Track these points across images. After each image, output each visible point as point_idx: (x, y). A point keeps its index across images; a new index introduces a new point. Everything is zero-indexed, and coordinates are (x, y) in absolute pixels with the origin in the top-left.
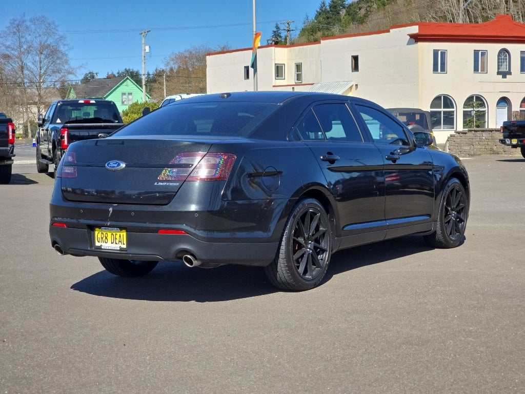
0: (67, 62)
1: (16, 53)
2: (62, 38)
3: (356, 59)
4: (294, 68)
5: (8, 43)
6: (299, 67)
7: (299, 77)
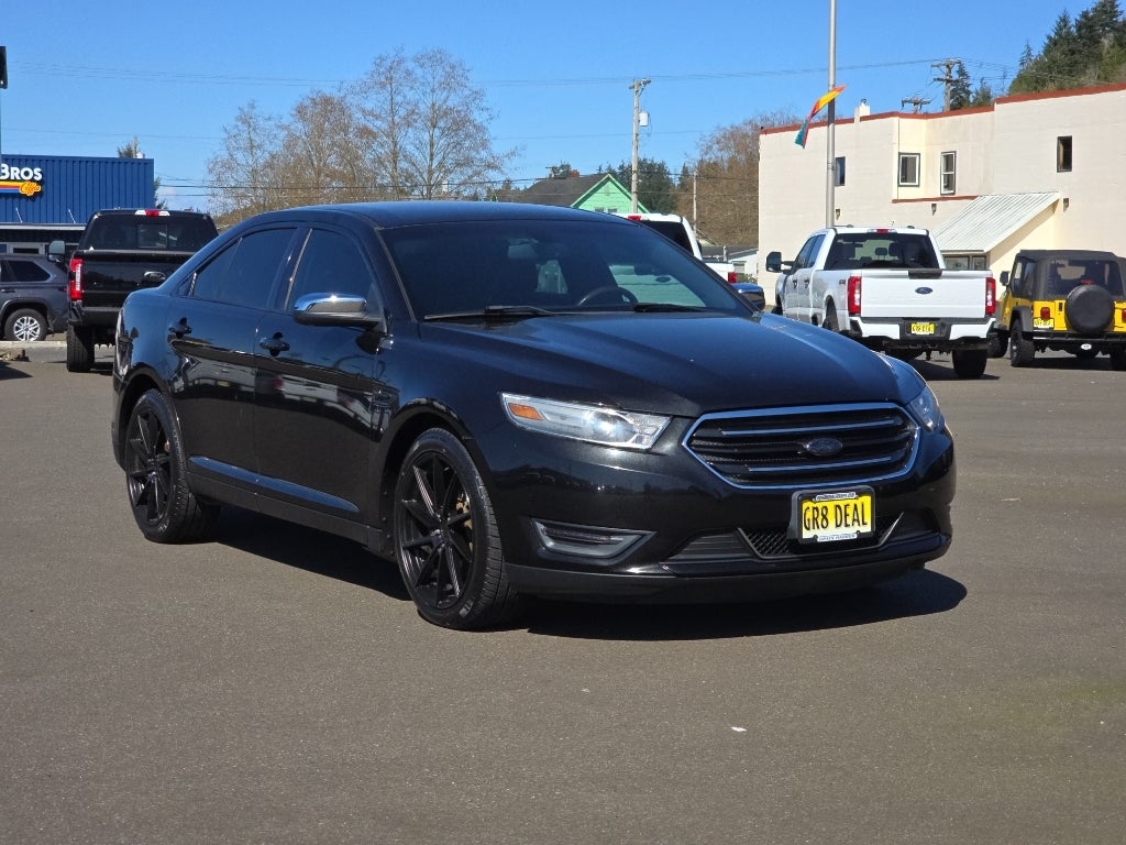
0: (484, 145)
1: (385, 126)
2: (477, 95)
3: (1066, 143)
4: (939, 163)
5: (369, 106)
6: (949, 160)
7: (949, 182)
